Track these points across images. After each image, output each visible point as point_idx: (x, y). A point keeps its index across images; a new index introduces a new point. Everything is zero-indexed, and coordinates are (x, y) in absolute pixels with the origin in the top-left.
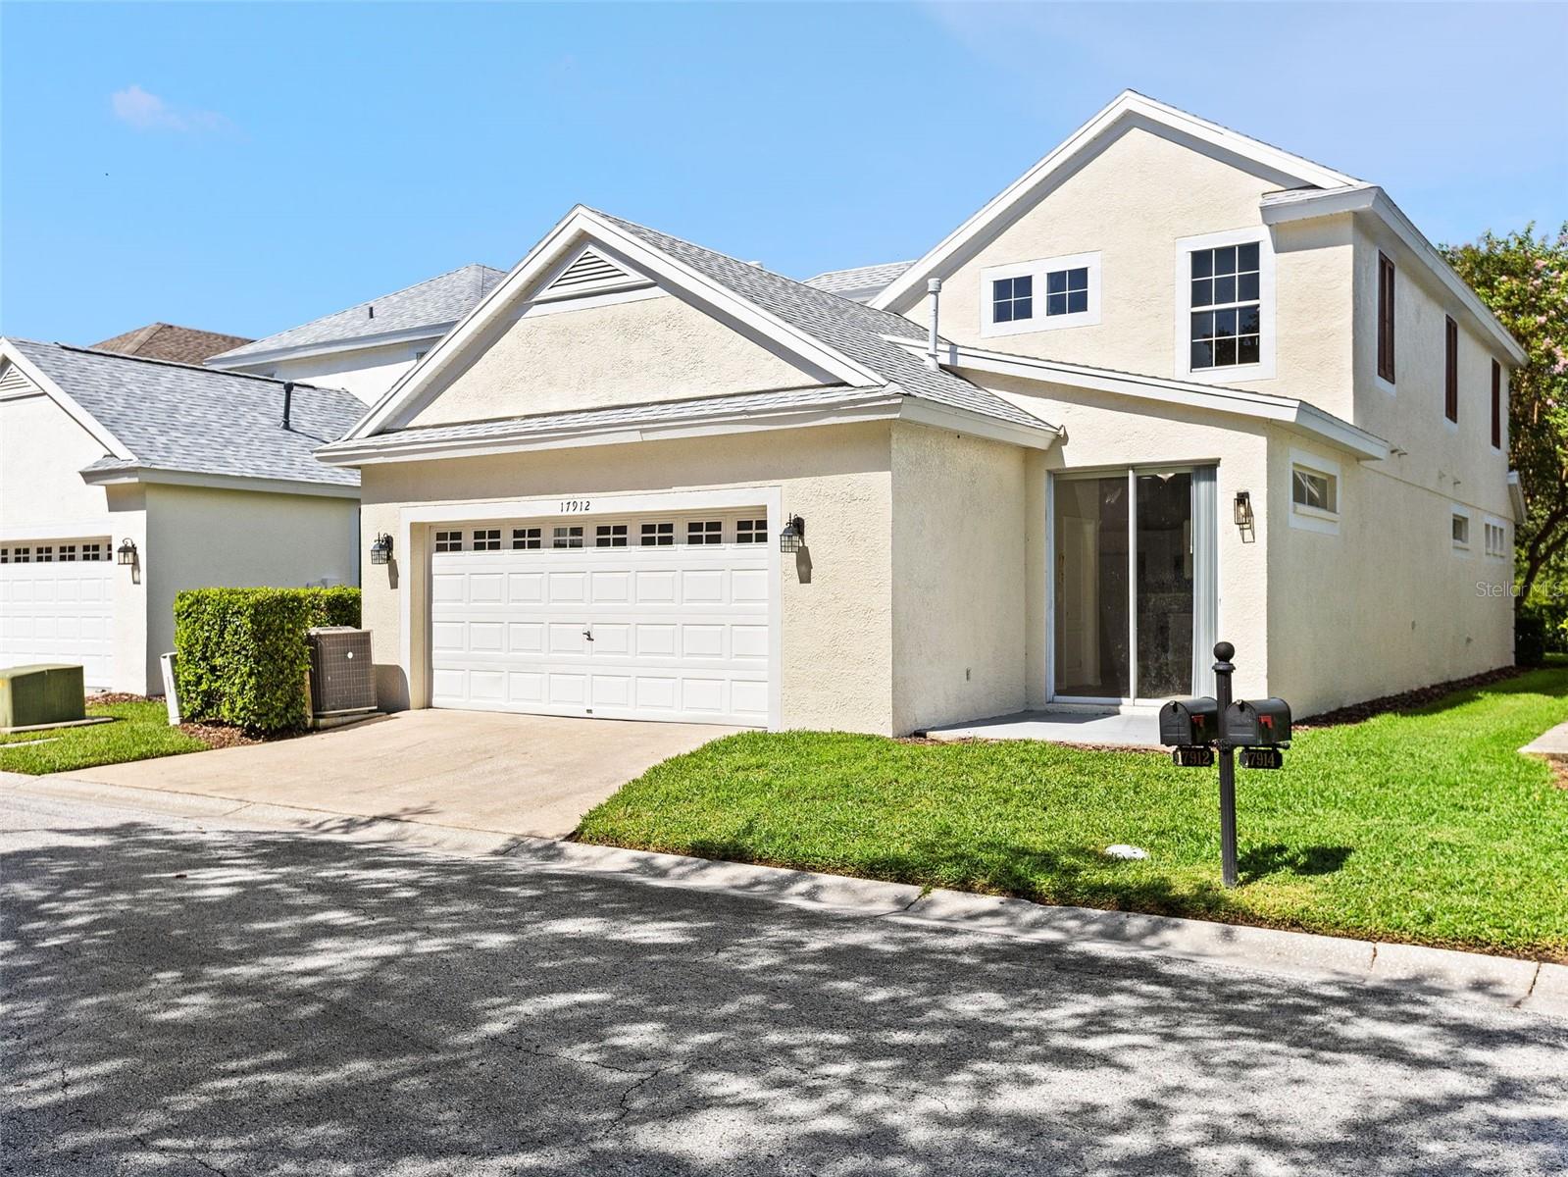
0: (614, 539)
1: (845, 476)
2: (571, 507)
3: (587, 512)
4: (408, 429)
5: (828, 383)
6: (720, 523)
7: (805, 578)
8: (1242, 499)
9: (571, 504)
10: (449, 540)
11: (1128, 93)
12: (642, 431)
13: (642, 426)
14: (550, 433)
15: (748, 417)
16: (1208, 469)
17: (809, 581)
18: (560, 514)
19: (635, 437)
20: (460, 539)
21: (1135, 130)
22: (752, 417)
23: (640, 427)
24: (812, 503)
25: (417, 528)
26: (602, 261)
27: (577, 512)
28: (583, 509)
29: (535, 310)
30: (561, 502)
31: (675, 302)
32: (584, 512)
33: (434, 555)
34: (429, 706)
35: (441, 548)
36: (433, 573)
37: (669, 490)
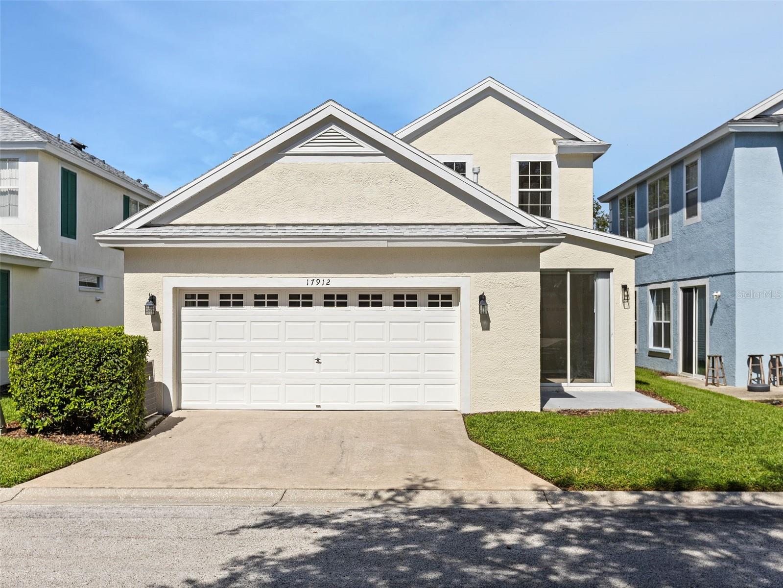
0: (337, 302)
1: (512, 273)
2: (315, 282)
3: (328, 286)
4: (172, 225)
5: (503, 223)
6: (416, 295)
7: (486, 327)
8: (625, 288)
9: (315, 281)
10: (198, 299)
11: (489, 79)
12: (389, 241)
13: (390, 238)
14: (317, 237)
15: (466, 239)
16: (606, 273)
17: (488, 329)
18: (306, 286)
19: (384, 244)
20: (208, 299)
21: (490, 97)
22: (469, 239)
23: (389, 239)
24: (491, 287)
25: (176, 291)
26: (343, 136)
27: (320, 285)
28: (325, 284)
29: (285, 159)
30: (308, 279)
31: (396, 167)
32: (325, 286)
33: (183, 308)
34: (179, 409)
35: (187, 304)
36: (182, 320)
37: (391, 275)
